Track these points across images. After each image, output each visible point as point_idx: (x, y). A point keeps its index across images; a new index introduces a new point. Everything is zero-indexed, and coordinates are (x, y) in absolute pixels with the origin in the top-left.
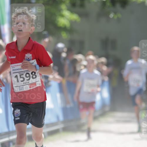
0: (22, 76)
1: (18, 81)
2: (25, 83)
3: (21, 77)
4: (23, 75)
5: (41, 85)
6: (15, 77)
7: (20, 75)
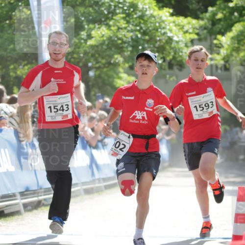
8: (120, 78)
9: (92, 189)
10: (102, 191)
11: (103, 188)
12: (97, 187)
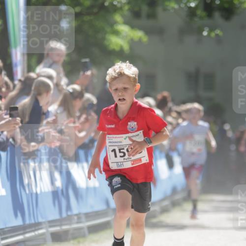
0: (122, 151)
1: (116, 156)
2: (126, 159)
3: (120, 152)
4: (123, 149)
5: (148, 161)
6: (112, 151)
7: (120, 150)
8: (117, 33)
9: (66, 232)
10: (84, 236)
11: (86, 231)
12: (76, 229)
